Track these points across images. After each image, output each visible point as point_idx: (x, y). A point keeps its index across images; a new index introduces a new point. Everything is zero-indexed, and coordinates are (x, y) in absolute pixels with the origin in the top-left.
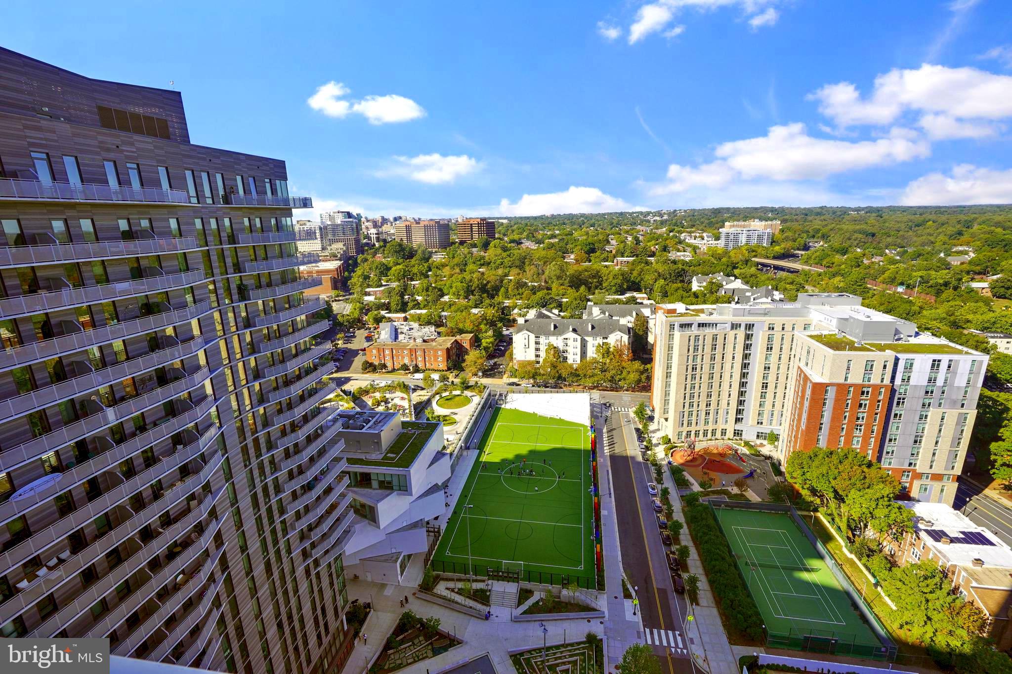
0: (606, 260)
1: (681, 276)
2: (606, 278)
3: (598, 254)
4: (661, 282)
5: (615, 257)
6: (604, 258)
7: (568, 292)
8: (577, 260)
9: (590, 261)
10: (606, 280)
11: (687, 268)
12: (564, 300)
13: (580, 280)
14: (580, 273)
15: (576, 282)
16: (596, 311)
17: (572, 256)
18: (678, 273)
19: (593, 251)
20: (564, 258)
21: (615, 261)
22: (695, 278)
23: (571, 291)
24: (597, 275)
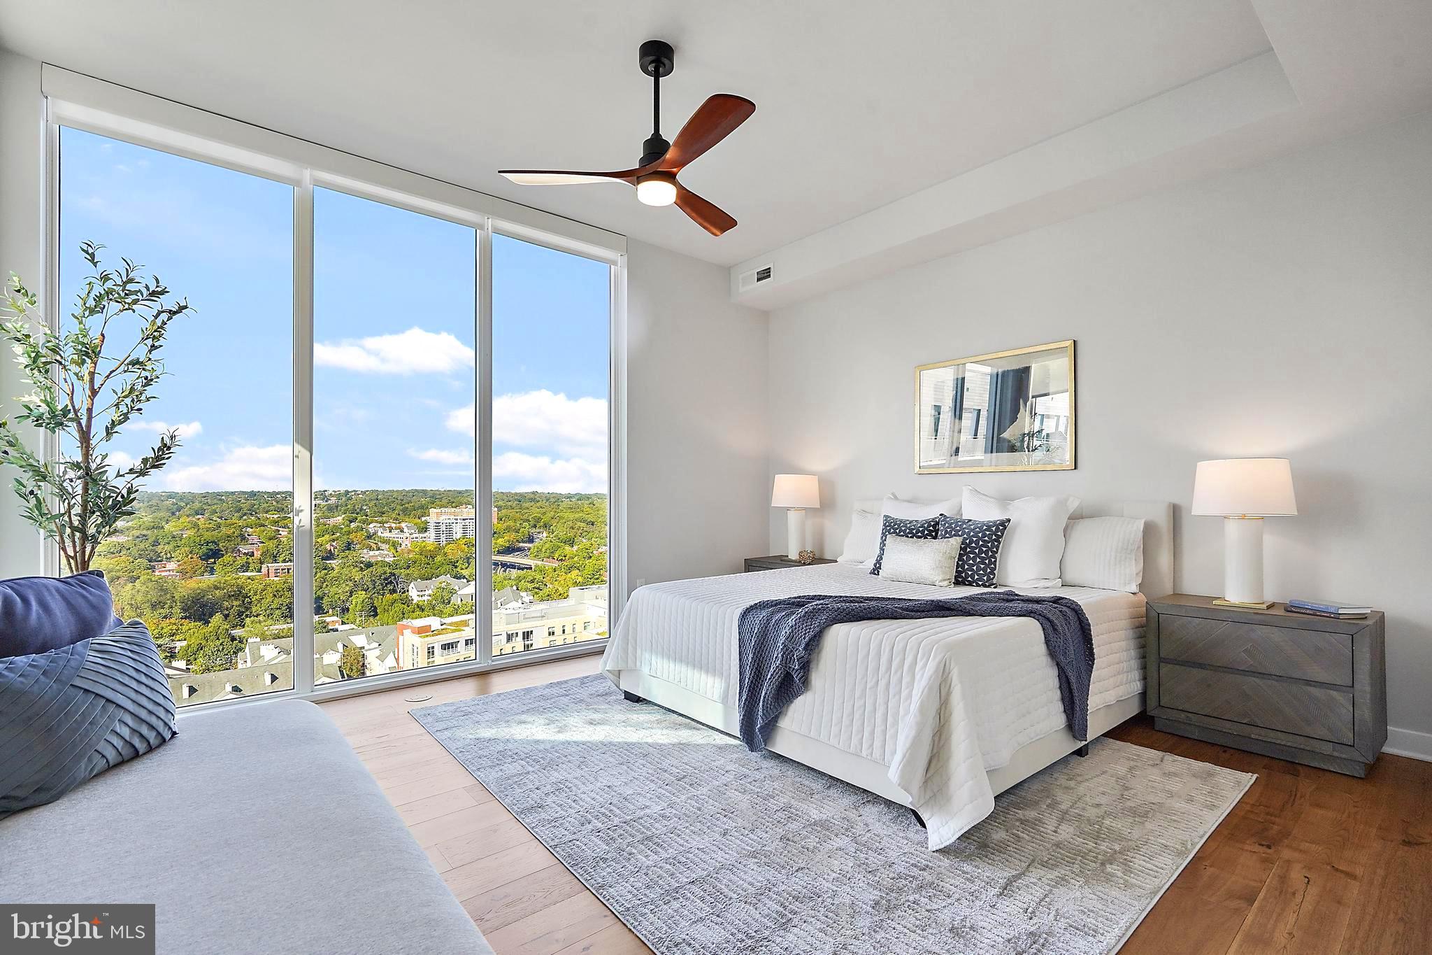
0: (245, 568)
1: (391, 582)
2: (257, 597)
3: (227, 558)
4: (362, 595)
5: (262, 563)
6: (243, 566)
7: (185, 628)
8: (183, 573)
9: (212, 571)
10: (259, 601)
11: (396, 572)
12: (179, 645)
13: (203, 606)
14: (204, 592)
15: (199, 610)
16: (269, 652)
17: (172, 565)
18: (385, 579)
19: (216, 554)
20: (153, 568)
21: (264, 570)
22: (412, 585)
23: (188, 625)
24: (239, 594)
